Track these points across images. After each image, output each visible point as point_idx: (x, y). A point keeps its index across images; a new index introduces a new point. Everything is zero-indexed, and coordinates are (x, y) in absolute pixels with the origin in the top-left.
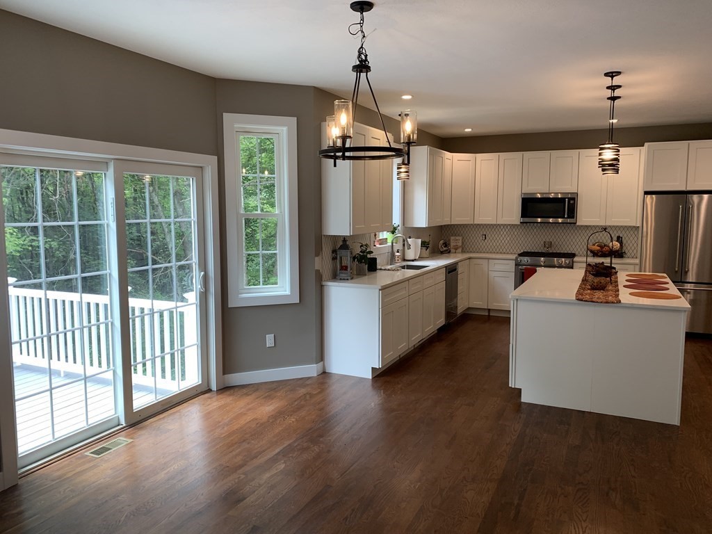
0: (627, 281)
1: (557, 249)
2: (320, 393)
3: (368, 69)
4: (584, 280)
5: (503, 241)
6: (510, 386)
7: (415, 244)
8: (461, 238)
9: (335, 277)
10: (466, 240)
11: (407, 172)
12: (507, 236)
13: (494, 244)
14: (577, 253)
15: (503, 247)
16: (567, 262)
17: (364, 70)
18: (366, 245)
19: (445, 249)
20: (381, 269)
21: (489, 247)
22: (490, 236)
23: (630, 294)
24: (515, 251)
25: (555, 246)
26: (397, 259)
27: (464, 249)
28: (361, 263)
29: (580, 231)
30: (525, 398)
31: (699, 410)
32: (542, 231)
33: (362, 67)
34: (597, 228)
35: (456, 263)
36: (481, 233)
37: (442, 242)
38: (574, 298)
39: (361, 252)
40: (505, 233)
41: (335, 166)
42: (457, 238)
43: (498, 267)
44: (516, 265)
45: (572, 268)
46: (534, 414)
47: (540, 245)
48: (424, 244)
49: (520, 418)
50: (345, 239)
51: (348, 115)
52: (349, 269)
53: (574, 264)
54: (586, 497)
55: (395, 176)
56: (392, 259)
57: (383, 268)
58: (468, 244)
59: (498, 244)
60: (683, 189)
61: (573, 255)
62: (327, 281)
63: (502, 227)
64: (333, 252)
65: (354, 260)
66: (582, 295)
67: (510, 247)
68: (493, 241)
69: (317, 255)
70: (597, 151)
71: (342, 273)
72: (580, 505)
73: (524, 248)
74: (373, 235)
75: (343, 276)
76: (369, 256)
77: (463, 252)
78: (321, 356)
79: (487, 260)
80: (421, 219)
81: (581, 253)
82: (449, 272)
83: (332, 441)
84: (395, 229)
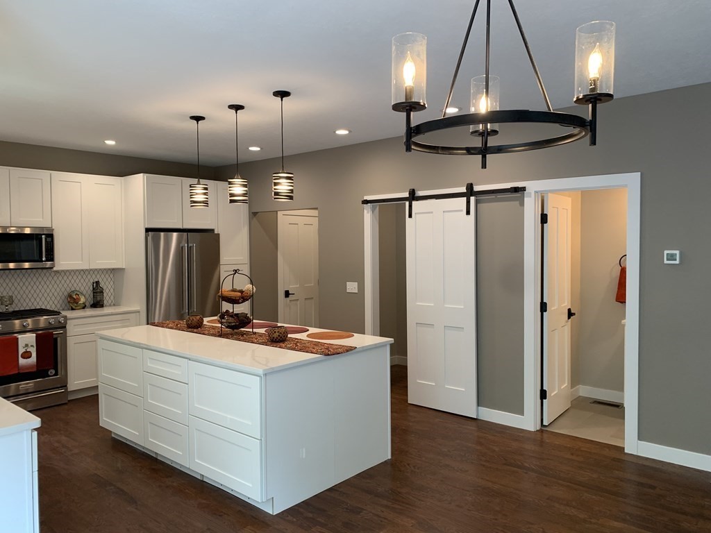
16: (61, 320)
25: (17, 300)
53: (68, 322)
60: (180, 227)
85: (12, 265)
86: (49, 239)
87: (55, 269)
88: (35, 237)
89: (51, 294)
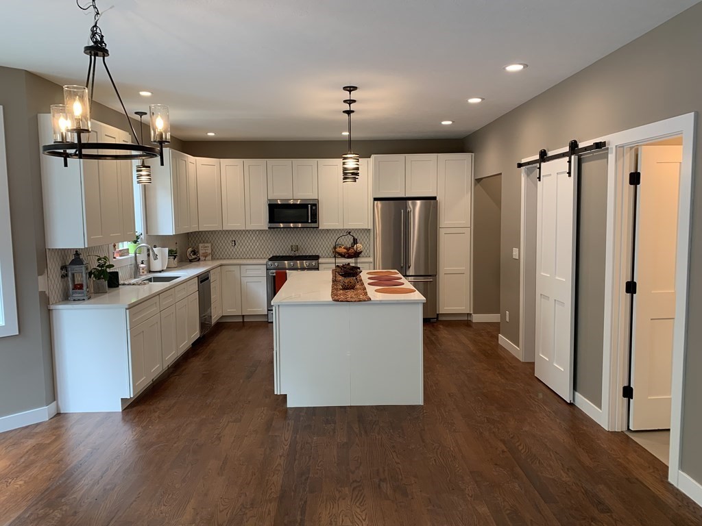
0: (369, 278)
1: (302, 252)
2: (55, 440)
3: (105, 52)
4: (334, 281)
5: (253, 247)
6: (275, 393)
7: (162, 253)
8: (209, 245)
9: (66, 298)
10: (216, 247)
11: (148, 175)
12: (256, 241)
13: (244, 250)
14: (320, 255)
15: (253, 253)
16: (314, 264)
17: (100, 53)
18: (105, 258)
19: (194, 257)
20: (124, 284)
21: (239, 253)
22: (239, 241)
23: (376, 291)
24: (265, 255)
25: (301, 249)
26: (141, 271)
27: (214, 256)
28: (99, 279)
29: (322, 235)
30: (291, 403)
31: (434, 388)
32: (289, 235)
33: (97, 49)
34: (343, 232)
35: (208, 272)
36: (231, 239)
37: (190, 250)
38: (331, 300)
39: (98, 266)
40: (254, 238)
41: (66, 165)
42: (206, 245)
43: (250, 273)
44: (267, 269)
45: (318, 269)
46: (302, 418)
47: (288, 249)
48: (171, 253)
49: (289, 424)
50: (77, 253)
51: (84, 104)
52: (85, 288)
53: (320, 265)
54: (361, 495)
55: (135, 180)
56: (136, 271)
57: (126, 283)
58: (217, 250)
59: (248, 250)
60: (403, 196)
61: (316, 258)
62: (56, 303)
63: (251, 233)
64: (62, 269)
65: (90, 277)
66: (337, 295)
67: (260, 253)
68: (243, 247)
69: (41, 274)
70: (341, 161)
71: (76, 293)
72: (358, 504)
73: (273, 252)
74: (111, 247)
75: (77, 296)
76: (108, 270)
77: (213, 259)
78: (53, 394)
79: (238, 266)
80: (167, 227)
81: (324, 255)
82: (201, 282)
83: (78, 499)
84: (138, 238)
85: (292, 225)
86: (314, 208)
87: (320, 228)
88: (303, 206)
89: (325, 246)
